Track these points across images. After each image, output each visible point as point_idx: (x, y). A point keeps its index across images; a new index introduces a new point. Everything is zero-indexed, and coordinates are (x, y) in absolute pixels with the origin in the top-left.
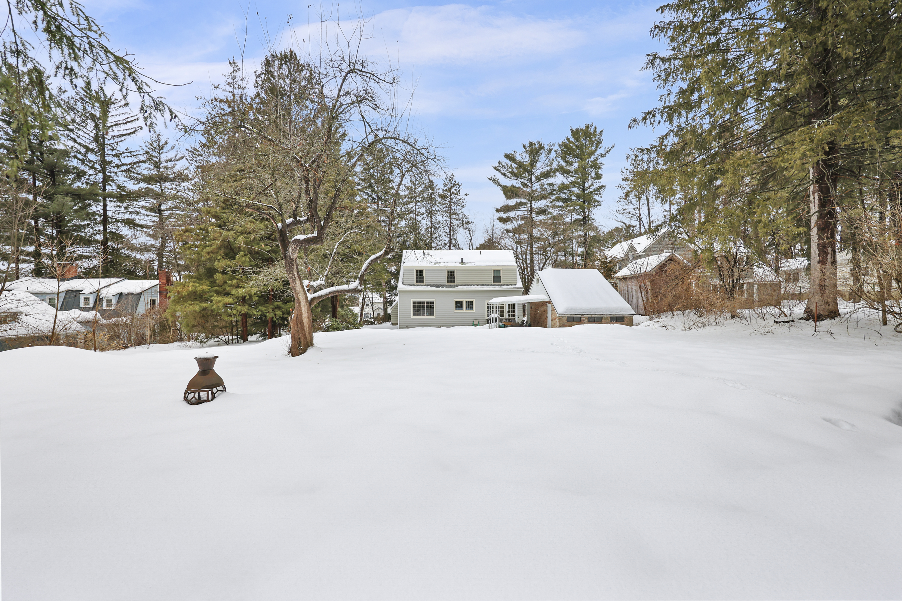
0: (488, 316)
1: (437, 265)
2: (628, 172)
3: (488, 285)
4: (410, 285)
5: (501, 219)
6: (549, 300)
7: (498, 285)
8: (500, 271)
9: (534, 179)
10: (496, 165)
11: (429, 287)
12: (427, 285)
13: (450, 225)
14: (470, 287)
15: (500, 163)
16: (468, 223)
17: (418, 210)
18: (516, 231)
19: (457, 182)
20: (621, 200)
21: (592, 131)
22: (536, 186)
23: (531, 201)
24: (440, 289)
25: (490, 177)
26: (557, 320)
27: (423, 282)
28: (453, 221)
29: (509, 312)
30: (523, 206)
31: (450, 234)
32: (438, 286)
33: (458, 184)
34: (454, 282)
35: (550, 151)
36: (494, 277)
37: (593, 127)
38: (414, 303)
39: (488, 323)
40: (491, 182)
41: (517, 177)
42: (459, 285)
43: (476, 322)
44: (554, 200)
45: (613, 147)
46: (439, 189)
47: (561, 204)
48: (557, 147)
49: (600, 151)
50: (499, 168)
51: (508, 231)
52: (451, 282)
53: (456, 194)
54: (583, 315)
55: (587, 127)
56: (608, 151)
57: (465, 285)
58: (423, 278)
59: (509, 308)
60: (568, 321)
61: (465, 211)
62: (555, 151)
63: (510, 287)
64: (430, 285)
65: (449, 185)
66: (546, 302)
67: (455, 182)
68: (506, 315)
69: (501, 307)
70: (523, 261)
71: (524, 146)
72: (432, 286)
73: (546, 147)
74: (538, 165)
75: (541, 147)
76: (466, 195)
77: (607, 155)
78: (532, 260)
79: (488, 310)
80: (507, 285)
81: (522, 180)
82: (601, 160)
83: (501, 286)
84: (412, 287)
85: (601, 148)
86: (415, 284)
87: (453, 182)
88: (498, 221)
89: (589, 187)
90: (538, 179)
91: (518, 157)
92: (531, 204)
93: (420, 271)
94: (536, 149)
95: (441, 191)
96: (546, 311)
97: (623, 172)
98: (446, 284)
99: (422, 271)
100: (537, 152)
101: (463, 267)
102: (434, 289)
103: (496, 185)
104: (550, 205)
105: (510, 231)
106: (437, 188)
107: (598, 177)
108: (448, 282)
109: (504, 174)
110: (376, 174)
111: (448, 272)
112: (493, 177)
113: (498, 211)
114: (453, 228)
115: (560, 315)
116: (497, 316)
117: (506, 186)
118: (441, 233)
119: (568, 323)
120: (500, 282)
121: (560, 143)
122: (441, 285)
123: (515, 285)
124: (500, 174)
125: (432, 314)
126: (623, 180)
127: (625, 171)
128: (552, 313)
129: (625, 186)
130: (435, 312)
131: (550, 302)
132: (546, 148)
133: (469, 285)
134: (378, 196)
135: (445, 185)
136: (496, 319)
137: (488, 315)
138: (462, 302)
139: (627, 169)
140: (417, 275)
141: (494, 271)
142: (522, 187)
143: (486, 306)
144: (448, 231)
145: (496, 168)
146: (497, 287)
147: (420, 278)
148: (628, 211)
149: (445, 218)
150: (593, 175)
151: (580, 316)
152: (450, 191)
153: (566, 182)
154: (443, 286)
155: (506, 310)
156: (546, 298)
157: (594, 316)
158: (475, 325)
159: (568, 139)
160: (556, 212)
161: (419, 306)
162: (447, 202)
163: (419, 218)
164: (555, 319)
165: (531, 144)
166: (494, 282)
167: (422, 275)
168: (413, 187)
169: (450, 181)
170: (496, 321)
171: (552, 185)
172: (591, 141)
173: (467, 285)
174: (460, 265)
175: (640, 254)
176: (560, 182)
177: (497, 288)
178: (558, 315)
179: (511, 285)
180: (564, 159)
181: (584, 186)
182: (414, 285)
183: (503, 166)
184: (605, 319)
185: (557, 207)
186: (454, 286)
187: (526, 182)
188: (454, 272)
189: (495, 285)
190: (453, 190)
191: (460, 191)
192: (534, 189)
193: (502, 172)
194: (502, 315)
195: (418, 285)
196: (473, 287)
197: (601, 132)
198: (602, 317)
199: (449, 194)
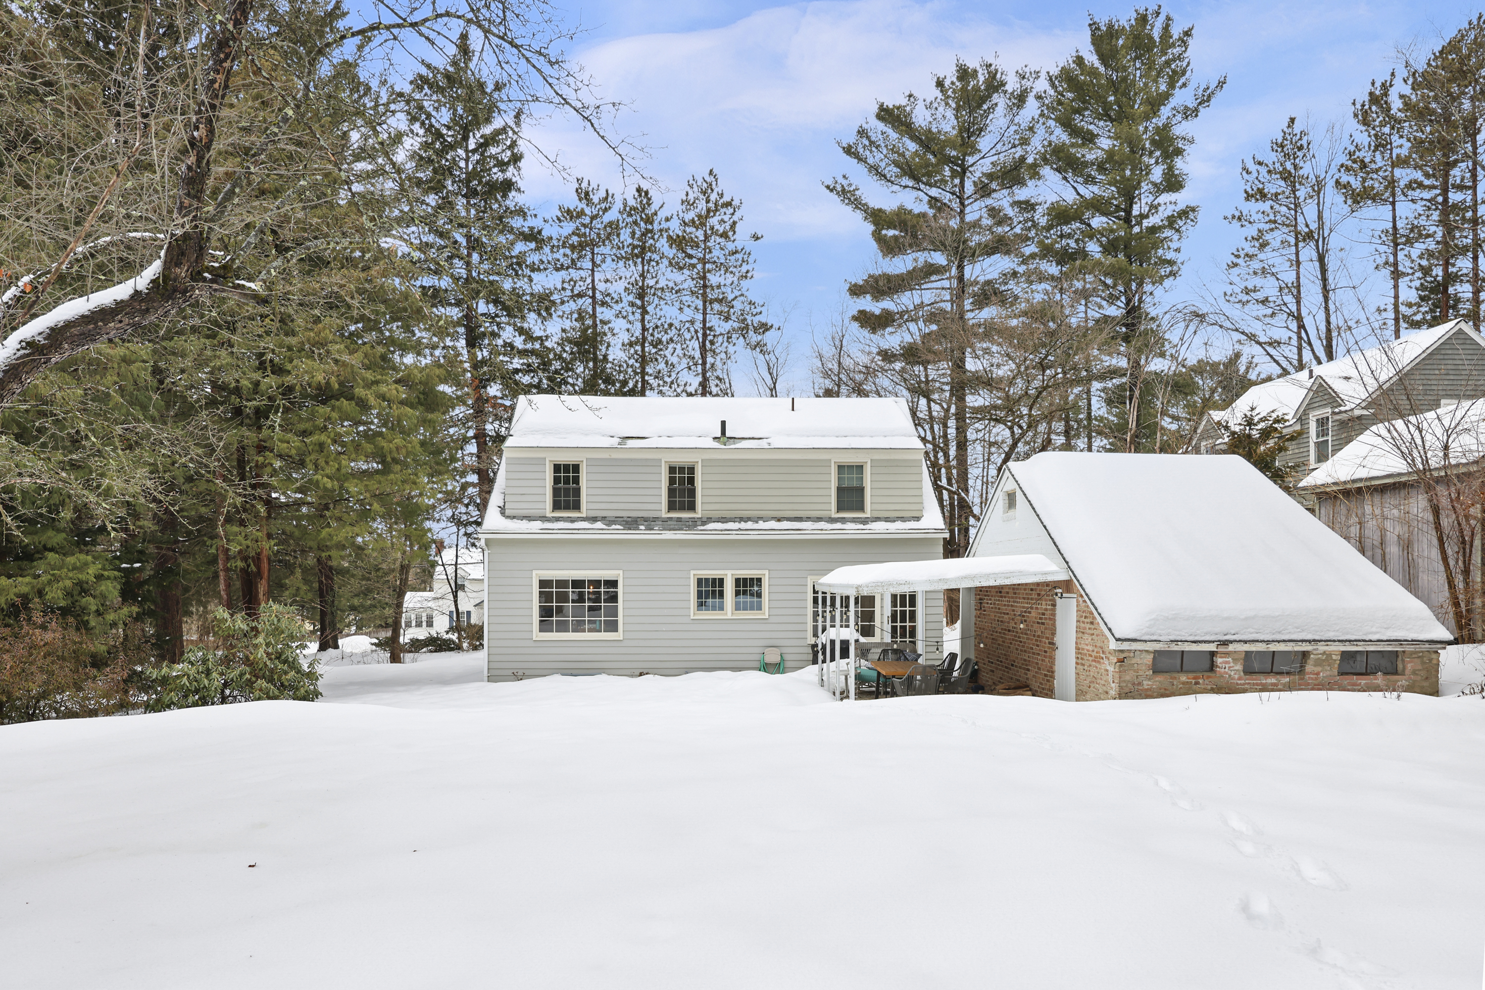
0: (815, 635)
1: (631, 443)
2: (1263, 170)
3: (819, 519)
4: (530, 518)
5: (864, 319)
6: (1063, 576)
7: (854, 520)
8: (860, 468)
9: (969, 188)
10: (851, 138)
11: (599, 525)
12: (594, 519)
13: (705, 335)
14: (749, 525)
15: (862, 133)
16: (765, 328)
17: (601, 286)
18: (911, 354)
19: (727, 198)
20: (1240, 261)
21: (1156, 34)
22: (975, 211)
23: (961, 261)
24: (641, 534)
25: (830, 182)
26: (1110, 666)
27: (577, 506)
28: (714, 321)
29: (894, 618)
30: (934, 278)
31: (704, 363)
32: (631, 523)
33: (728, 204)
34: (692, 507)
35: (1021, 99)
36: (840, 490)
37: (1162, 18)
38: (543, 584)
39: (815, 662)
40: (833, 196)
41: (917, 180)
42: (709, 520)
43: (772, 657)
44: (1033, 256)
45: (1221, 84)
46: (667, 220)
47: (1053, 269)
48: (1042, 85)
49: (1182, 97)
50: (861, 150)
51: (887, 356)
52: (682, 508)
53: (724, 235)
54: (1225, 643)
55: (1143, 19)
56: (1205, 99)
57: (733, 520)
58: (577, 492)
59: (894, 604)
60: (1157, 670)
61: (753, 289)
62: (1039, 97)
63: (899, 525)
64: (603, 519)
65: (702, 206)
66: (1056, 585)
67: (721, 195)
68: (883, 633)
69: (867, 602)
70: (935, 446)
71: (940, 84)
72: (609, 521)
73: (1012, 85)
74: (984, 143)
75: (995, 84)
76: (756, 238)
77: (1202, 111)
78: (962, 445)
79: (816, 614)
80: (887, 520)
81: (934, 192)
82: (1181, 129)
83: (865, 521)
84: (537, 525)
85: (1184, 85)
86: (549, 514)
87: (714, 197)
88: (856, 325)
89: (1143, 216)
90: (983, 190)
91: (921, 118)
92: (961, 267)
93: (566, 467)
94: (976, 89)
95: (675, 227)
96: (1048, 624)
97: (1248, 173)
98: (665, 514)
99: (576, 468)
100: (983, 100)
101: (728, 452)
102: (618, 533)
103: (849, 208)
104: (1021, 269)
105: (894, 355)
106: (662, 215)
107: (1173, 183)
108: (672, 507)
109: (875, 170)
110: (462, 164)
111: (672, 470)
112: (841, 180)
113: (856, 291)
114: (712, 343)
115: (1125, 646)
116: (850, 634)
117: (880, 210)
118: (674, 360)
119: (1159, 678)
120: (861, 508)
121: (1055, 71)
122: (646, 519)
123: (918, 519)
124: (861, 169)
125: (612, 626)
126: (1249, 197)
127: (1252, 167)
128: (1080, 631)
129: (1255, 217)
130: (620, 619)
131: (1067, 586)
132: (1009, 88)
133: (748, 519)
134: (468, 237)
135: (688, 204)
136: (845, 645)
137: (815, 628)
138: (721, 581)
139: (1260, 163)
140: (557, 480)
141: (841, 468)
142: (931, 212)
143: (810, 596)
144: (697, 355)
145: (849, 151)
146: (849, 526)
147: (567, 491)
148: (1260, 296)
149: (688, 314)
150: (1157, 173)
151: (1212, 647)
152: (703, 224)
153: (1070, 196)
154: (650, 522)
155: (883, 612)
156: (1053, 567)
157: (1273, 647)
158: (767, 668)
159: (1079, 60)
160: (1039, 292)
161: (562, 597)
162: (694, 261)
163: (603, 313)
164: (1098, 660)
165: (964, 74)
166: (840, 509)
167: (576, 480)
168: (588, 211)
169: (704, 193)
170: (845, 654)
171: (1027, 206)
172: (1150, 66)
173: (741, 519)
174: (716, 445)
175: (1358, 412)
176: (1053, 198)
177: (851, 530)
178: (1113, 645)
179: (903, 519)
180: (1066, 124)
181: (1129, 211)
182: (544, 519)
183: (872, 143)
184: (1318, 663)
185: (1042, 278)
186: (692, 524)
187: (946, 197)
188: (692, 470)
189: (843, 520)
190: (714, 221)
191: (738, 228)
192: (969, 218)
193: (871, 161)
194: (867, 631)
195: (558, 519)
196: (761, 525)
197: (1188, 33)
198: (1305, 655)
199: (700, 234)
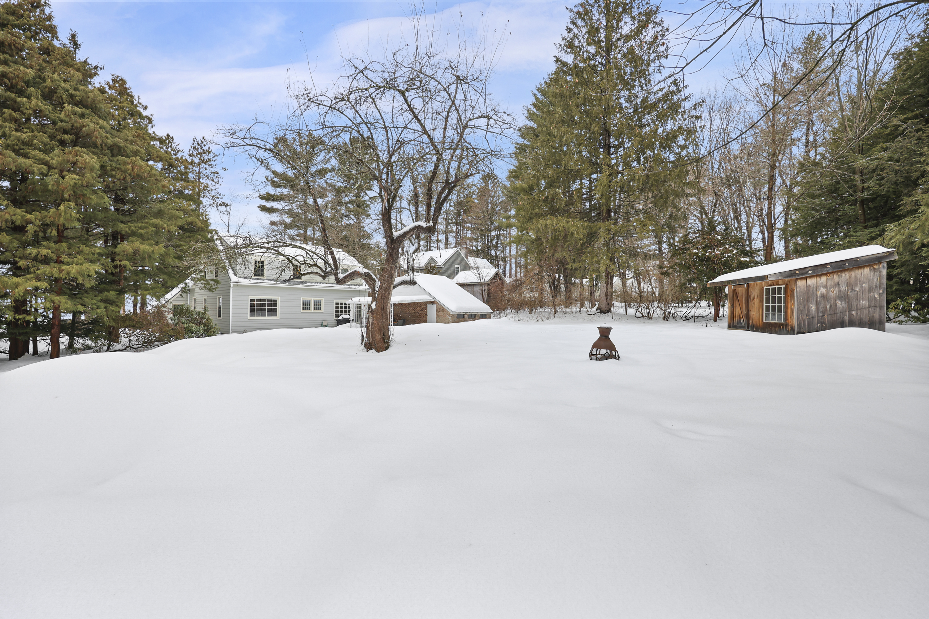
4: (247, 278)
11: (272, 282)
12: (270, 280)
14: (319, 284)
24: (287, 285)
26: (450, 317)
27: (263, 275)
29: (356, 312)
38: (251, 300)
42: (307, 282)
43: (325, 324)
52: (298, 278)
54: (467, 313)
57: (314, 282)
58: (263, 270)
59: (356, 308)
72: (275, 281)
79: (336, 311)
80: (354, 285)
83: (349, 285)
84: (249, 281)
86: (253, 277)
93: (259, 262)
96: (424, 311)
98: (293, 279)
99: (263, 262)
102: (277, 285)
108: (295, 277)
111: (294, 266)
123: (362, 285)
125: (275, 315)
128: (438, 311)
130: (278, 312)
131: (434, 302)
137: (336, 315)
138: (310, 302)
140: (256, 266)
143: (335, 306)
147: (259, 270)
151: (464, 313)
154: (288, 282)
157: (472, 313)
158: (322, 326)
161: (258, 305)
164: (445, 316)
167: (262, 266)
177: (347, 287)
178: (452, 313)
182: (251, 279)
186: (301, 283)
188: (300, 267)
195: (256, 279)
196: (322, 285)
